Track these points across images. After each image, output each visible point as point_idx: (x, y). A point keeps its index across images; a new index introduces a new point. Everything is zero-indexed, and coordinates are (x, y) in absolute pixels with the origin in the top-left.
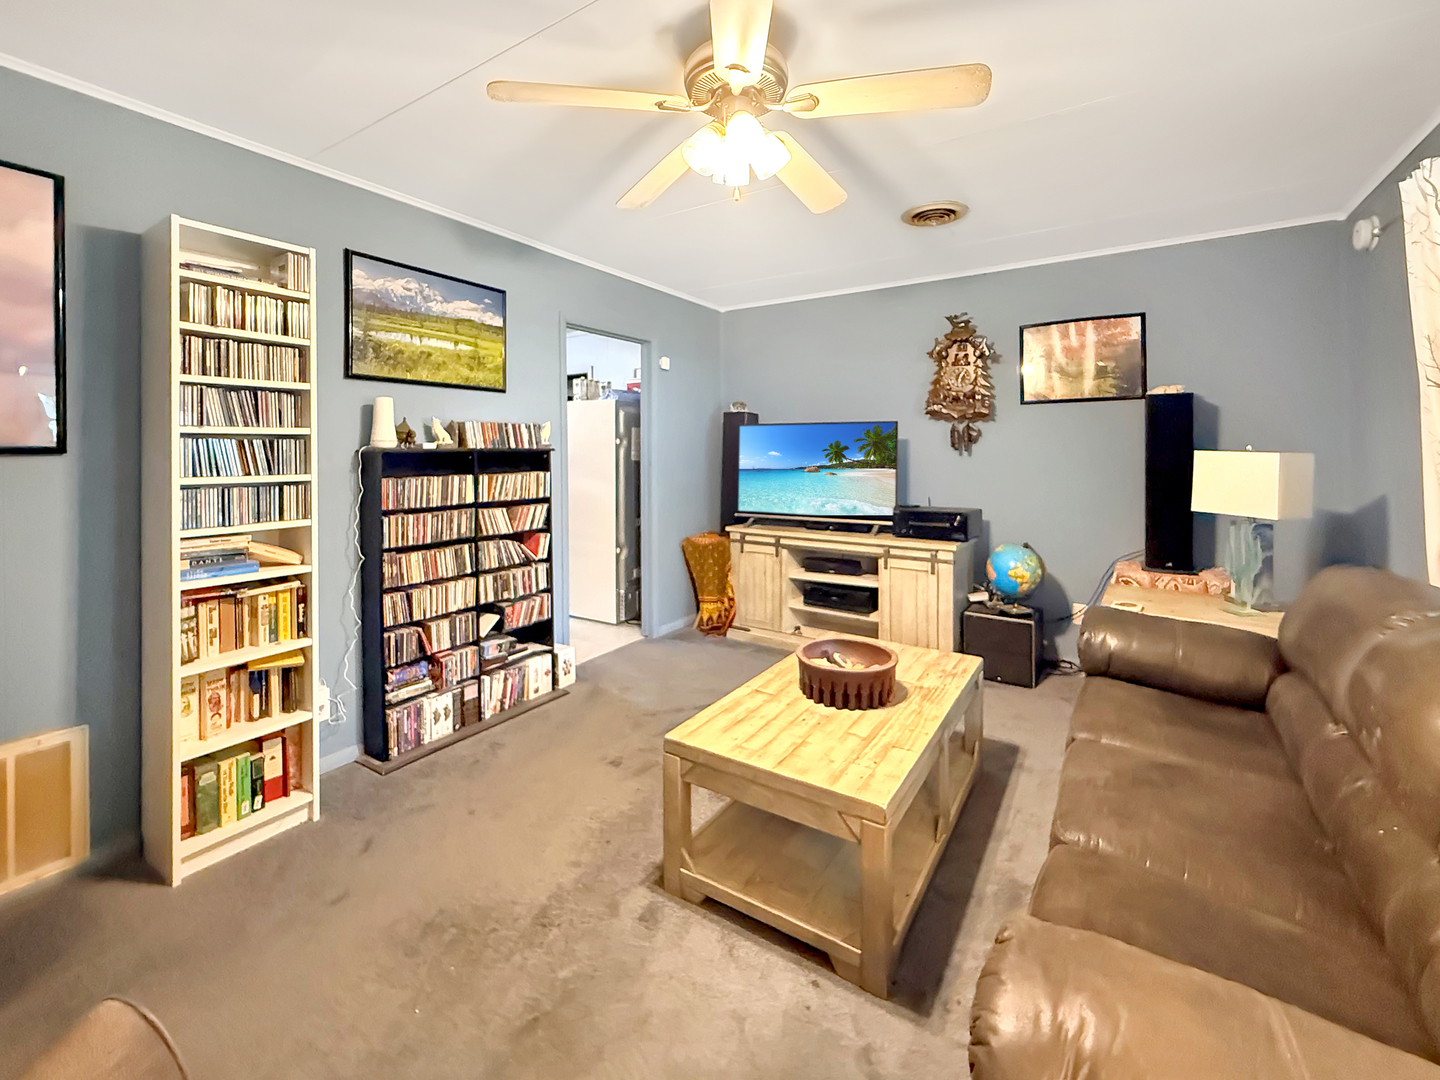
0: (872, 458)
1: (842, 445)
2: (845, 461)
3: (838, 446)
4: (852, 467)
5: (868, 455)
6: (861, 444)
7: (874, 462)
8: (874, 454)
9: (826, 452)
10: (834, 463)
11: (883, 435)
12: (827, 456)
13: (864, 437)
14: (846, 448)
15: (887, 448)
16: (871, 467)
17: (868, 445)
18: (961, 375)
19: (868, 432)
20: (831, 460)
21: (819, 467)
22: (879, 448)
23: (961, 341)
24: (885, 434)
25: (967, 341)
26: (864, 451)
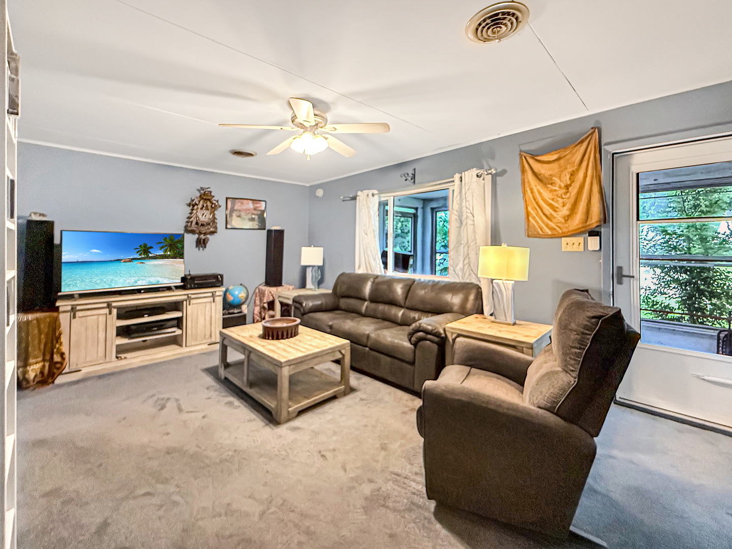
0: (169, 253)
1: (149, 246)
2: (150, 255)
3: (145, 246)
4: (155, 259)
5: (166, 251)
6: (161, 245)
7: (169, 255)
8: (170, 251)
9: (137, 250)
10: (143, 256)
11: (175, 241)
12: (138, 252)
13: (163, 241)
14: (151, 247)
15: (177, 248)
16: (168, 258)
17: (166, 246)
18: (205, 215)
19: (166, 238)
20: (140, 255)
21: (132, 259)
22: (173, 248)
23: (205, 199)
24: (176, 240)
25: (209, 200)
26: (163, 249)
